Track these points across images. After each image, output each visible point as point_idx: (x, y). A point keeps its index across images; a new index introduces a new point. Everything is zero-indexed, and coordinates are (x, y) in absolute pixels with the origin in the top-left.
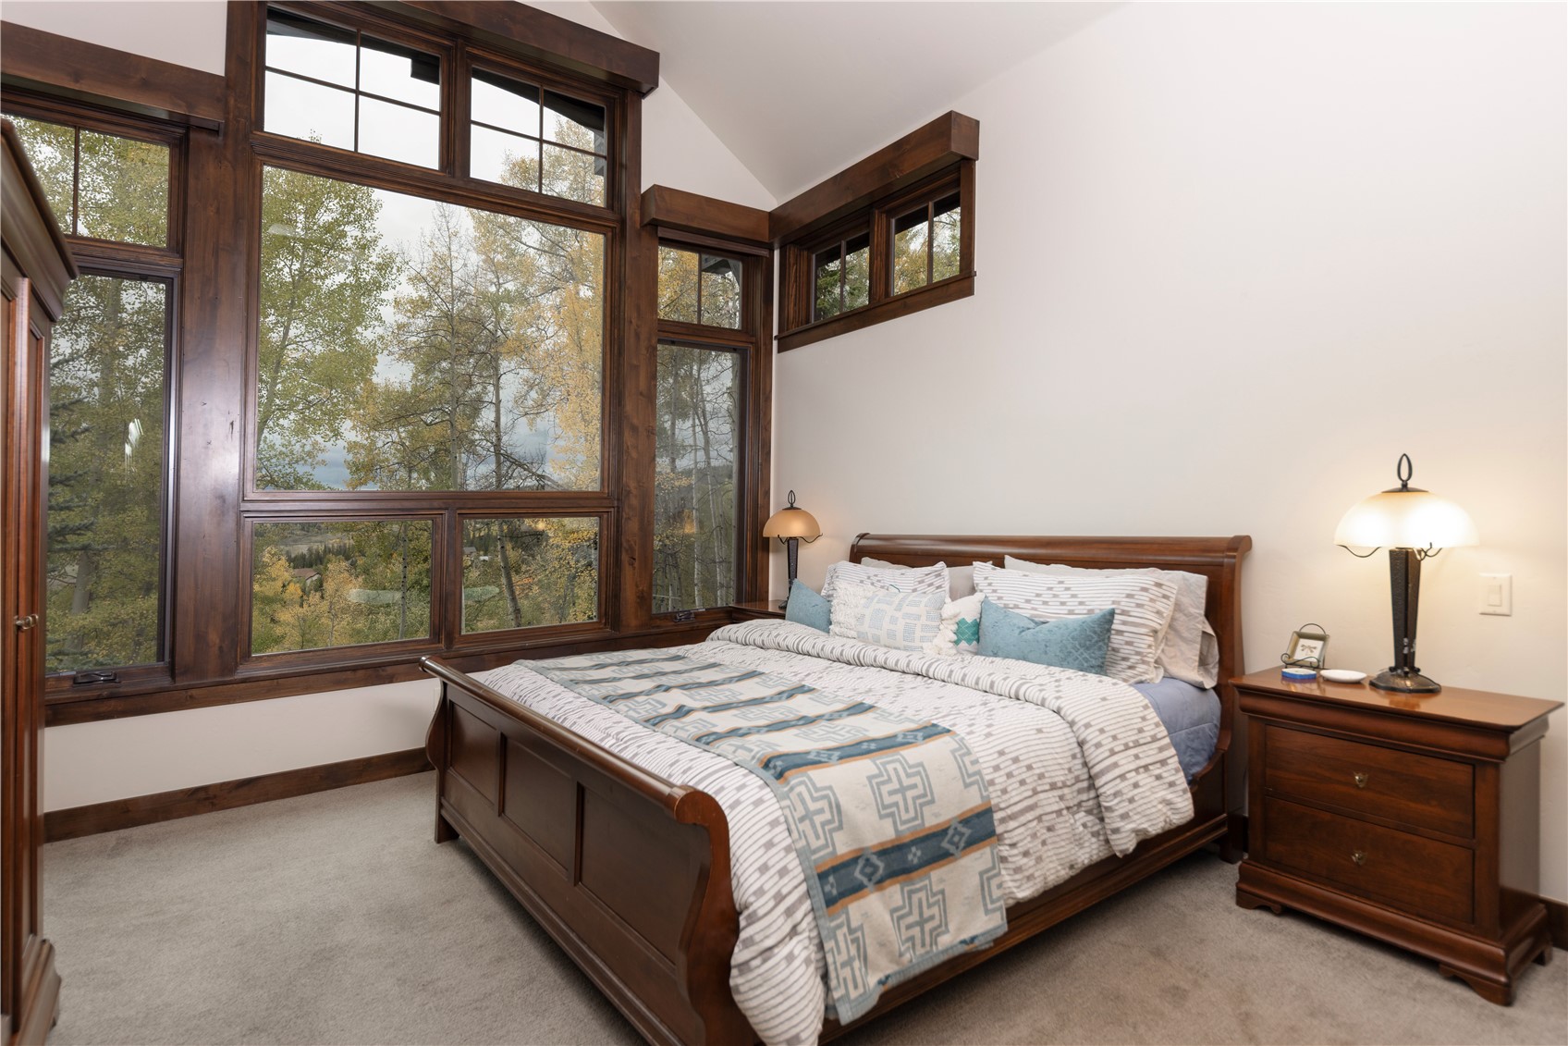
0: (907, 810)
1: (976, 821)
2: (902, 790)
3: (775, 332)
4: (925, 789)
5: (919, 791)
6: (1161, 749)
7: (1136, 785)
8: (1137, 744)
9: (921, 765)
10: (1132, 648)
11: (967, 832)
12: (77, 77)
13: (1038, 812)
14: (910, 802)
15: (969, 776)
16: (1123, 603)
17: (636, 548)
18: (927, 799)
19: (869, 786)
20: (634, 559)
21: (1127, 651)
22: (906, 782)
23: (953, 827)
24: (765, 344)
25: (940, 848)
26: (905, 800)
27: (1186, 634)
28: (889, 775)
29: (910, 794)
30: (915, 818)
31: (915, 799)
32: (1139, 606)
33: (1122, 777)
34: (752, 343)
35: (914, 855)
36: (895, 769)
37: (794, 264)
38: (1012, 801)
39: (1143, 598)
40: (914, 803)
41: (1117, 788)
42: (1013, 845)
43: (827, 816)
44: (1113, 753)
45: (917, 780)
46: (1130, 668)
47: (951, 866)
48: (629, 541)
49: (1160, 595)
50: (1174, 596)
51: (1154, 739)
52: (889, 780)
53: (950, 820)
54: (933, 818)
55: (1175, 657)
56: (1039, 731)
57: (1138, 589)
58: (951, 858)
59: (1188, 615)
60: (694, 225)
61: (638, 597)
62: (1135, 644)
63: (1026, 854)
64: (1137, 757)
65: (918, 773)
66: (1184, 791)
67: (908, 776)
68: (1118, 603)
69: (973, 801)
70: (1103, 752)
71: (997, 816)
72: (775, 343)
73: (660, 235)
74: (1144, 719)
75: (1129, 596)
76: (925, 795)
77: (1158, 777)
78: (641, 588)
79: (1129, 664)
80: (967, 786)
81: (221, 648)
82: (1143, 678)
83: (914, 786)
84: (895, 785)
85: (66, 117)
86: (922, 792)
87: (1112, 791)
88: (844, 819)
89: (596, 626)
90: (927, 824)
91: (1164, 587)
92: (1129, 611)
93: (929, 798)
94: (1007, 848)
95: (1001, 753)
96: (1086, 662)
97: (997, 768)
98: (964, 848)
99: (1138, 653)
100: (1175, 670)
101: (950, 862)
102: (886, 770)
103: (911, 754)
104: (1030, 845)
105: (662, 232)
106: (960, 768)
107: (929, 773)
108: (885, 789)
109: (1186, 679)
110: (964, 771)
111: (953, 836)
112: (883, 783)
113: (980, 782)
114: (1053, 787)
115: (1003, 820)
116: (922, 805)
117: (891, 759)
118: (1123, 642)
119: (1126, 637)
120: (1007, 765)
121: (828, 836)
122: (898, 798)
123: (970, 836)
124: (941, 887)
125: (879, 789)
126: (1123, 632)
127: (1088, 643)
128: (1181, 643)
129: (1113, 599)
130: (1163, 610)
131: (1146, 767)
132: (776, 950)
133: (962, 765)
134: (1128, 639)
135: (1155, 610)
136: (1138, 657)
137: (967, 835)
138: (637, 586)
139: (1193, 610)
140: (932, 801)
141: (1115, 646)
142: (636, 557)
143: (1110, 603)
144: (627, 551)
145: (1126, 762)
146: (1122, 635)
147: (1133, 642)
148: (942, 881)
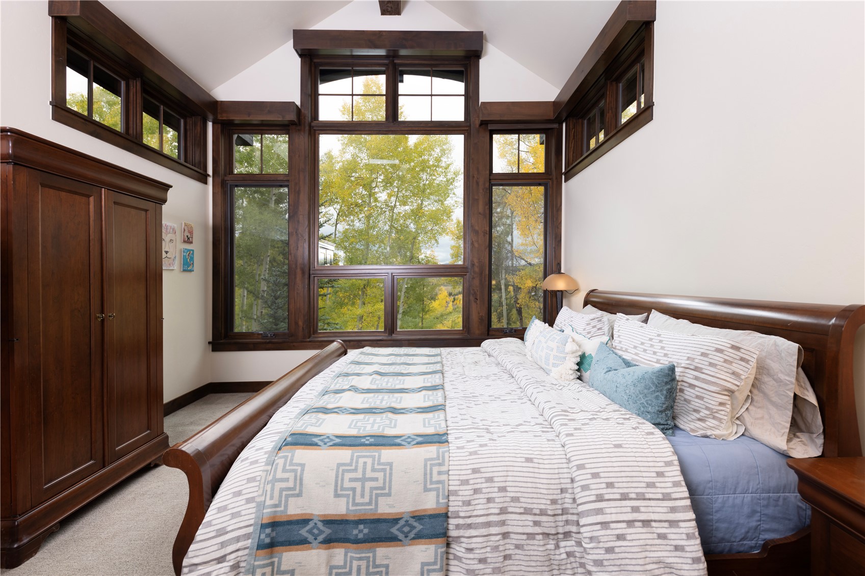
0: (363, 496)
1: (427, 520)
2: (364, 480)
3: (563, 171)
4: (384, 483)
5: (380, 484)
6: (673, 510)
7: (620, 537)
8: (641, 497)
9: (390, 464)
10: (702, 402)
11: (419, 527)
12: (249, 115)
13: (504, 529)
14: (367, 491)
15: (432, 483)
16: (696, 361)
17: (478, 293)
18: (385, 491)
19: (335, 471)
20: (477, 299)
21: (697, 404)
22: (369, 474)
23: (404, 519)
24: (557, 178)
25: (389, 532)
26: (363, 488)
27: (775, 399)
28: (357, 466)
29: (369, 485)
30: (370, 503)
31: (372, 489)
32: (711, 364)
33: (605, 525)
34: (550, 179)
35: (363, 531)
36: (365, 463)
37: (572, 129)
38: (475, 513)
39: (718, 358)
40: (371, 492)
41: (595, 534)
42: (470, 550)
43: (290, 484)
44: (600, 498)
45: (380, 475)
46: (699, 420)
47: (398, 549)
48: (474, 290)
49: (738, 358)
50: (755, 361)
51: (666, 497)
52: (356, 470)
53: (403, 513)
54: (386, 508)
55: (762, 418)
56: (529, 460)
57: (713, 349)
58: (399, 542)
59: (778, 381)
60: (505, 118)
61: (480, 319)
62: (705, 400)
63: (482, 561)
64: (635, 509)
65: (384, 470)
66: (696, 560)
67: (373, 470)
68: (693, 360)
69: (430, 503)
70: (590, 495)
71: (452, 522)
72: (563, 177)
73: (489, 128)
74: (660, 474)
75: (703, 354)
76: (383, 488)
77: (662, 536)
78: (481, 314)
79: (698, 416)
80: (426, 490)
81: (303, 328)
82: (709, 433)
83: (376, 479)
84: (359, 475)
85: (258, 131)
86: (382, 485)
87: (589, 535)
88: (304, 490)
89: (461, 332)
90: (380, 511)
91: (742, 351)
92: (702, 369)
93: (387, 491)
94: (463, 550)
95: (475, 471)
96: (643, 407)
97: (465, 482)
98: (414, 538)
99: (707, 408)
100: (756, 432)
101: (397, 546)
102: (357, 462)
103: (387, 454)
104: (488, 555)
105: (491, 127)
106: (425, 474)
107: (394, 472)
108: (348, 476)
109: (768, 444)
110: (428, 476)
111: (404, 526)
112: (349, 471)
113: (441, 491)
114: (527, 511)
115: (458, 527)
116: (377, 495)
117: (368, 454)
118: (694, 396)
119: (697, 392)
120: (478, 481)
121: (283, 499)
122: (358, 485)
123: (420, 531)
124: (385, 562)
125: (343, 475)
126: (695, 386)
127: (646, 391)
128: (770, 407)
129: (688, 355)
130: (741, 372)
131: (646, 523)
132: (200, 567)
133: (428, 472)
134: (698, 394)
135: (730, 371)
136: (708, 412)
137: (417, 529)
138: (479, 313)
139: (783, 377)
140: (389, 495)
141: (687, 397)
142: (478, 298)
143: (686, 358)
144: (473, 295)
145: (615, 511)
146: (694, 389)
147: (703, 398)
148: (387, 558)
